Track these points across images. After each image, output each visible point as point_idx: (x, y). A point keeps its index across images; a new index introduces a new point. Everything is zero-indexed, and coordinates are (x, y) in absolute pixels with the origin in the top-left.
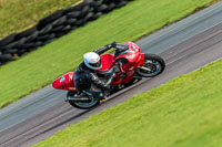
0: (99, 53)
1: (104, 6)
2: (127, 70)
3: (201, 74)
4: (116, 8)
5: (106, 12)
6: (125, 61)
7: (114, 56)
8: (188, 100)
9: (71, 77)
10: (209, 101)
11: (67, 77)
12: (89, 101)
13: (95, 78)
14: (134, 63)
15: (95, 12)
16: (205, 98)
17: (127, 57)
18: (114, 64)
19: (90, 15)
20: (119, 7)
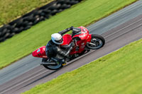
0: (62, 34)
1: (17, 29)
2: (80, 45)
3: (79, 72)
4: (24, 30)
5: (17, 32)
6: (79, 39)
7: (71, 36)
8: (71, 88)
9: (44, 49)
10: (84, 89)
11: (41, 49)
12: (56, 65)
13: (59, 50)
14: (85, 40)
15: (11, 32)
16: (82, 87)
17: (80, 36)
18: (71, 41)
19: (7, 34)
20: (26, 29)
